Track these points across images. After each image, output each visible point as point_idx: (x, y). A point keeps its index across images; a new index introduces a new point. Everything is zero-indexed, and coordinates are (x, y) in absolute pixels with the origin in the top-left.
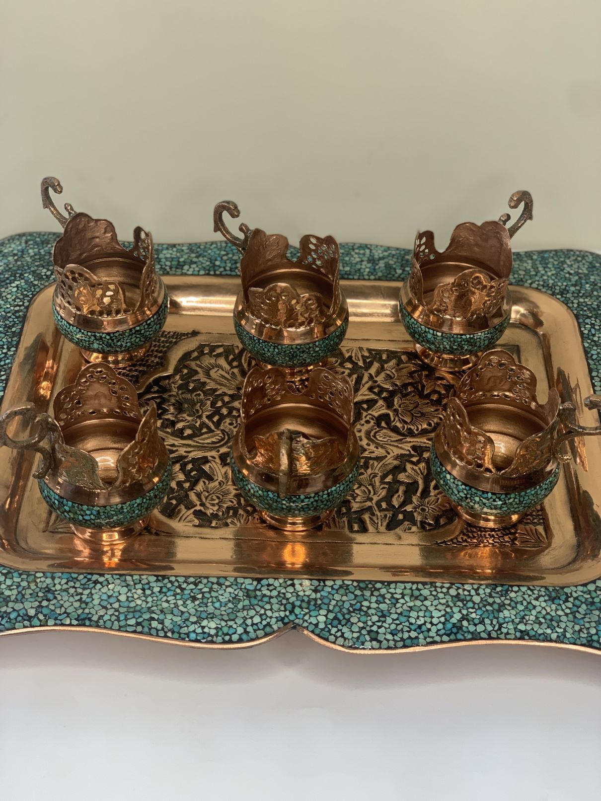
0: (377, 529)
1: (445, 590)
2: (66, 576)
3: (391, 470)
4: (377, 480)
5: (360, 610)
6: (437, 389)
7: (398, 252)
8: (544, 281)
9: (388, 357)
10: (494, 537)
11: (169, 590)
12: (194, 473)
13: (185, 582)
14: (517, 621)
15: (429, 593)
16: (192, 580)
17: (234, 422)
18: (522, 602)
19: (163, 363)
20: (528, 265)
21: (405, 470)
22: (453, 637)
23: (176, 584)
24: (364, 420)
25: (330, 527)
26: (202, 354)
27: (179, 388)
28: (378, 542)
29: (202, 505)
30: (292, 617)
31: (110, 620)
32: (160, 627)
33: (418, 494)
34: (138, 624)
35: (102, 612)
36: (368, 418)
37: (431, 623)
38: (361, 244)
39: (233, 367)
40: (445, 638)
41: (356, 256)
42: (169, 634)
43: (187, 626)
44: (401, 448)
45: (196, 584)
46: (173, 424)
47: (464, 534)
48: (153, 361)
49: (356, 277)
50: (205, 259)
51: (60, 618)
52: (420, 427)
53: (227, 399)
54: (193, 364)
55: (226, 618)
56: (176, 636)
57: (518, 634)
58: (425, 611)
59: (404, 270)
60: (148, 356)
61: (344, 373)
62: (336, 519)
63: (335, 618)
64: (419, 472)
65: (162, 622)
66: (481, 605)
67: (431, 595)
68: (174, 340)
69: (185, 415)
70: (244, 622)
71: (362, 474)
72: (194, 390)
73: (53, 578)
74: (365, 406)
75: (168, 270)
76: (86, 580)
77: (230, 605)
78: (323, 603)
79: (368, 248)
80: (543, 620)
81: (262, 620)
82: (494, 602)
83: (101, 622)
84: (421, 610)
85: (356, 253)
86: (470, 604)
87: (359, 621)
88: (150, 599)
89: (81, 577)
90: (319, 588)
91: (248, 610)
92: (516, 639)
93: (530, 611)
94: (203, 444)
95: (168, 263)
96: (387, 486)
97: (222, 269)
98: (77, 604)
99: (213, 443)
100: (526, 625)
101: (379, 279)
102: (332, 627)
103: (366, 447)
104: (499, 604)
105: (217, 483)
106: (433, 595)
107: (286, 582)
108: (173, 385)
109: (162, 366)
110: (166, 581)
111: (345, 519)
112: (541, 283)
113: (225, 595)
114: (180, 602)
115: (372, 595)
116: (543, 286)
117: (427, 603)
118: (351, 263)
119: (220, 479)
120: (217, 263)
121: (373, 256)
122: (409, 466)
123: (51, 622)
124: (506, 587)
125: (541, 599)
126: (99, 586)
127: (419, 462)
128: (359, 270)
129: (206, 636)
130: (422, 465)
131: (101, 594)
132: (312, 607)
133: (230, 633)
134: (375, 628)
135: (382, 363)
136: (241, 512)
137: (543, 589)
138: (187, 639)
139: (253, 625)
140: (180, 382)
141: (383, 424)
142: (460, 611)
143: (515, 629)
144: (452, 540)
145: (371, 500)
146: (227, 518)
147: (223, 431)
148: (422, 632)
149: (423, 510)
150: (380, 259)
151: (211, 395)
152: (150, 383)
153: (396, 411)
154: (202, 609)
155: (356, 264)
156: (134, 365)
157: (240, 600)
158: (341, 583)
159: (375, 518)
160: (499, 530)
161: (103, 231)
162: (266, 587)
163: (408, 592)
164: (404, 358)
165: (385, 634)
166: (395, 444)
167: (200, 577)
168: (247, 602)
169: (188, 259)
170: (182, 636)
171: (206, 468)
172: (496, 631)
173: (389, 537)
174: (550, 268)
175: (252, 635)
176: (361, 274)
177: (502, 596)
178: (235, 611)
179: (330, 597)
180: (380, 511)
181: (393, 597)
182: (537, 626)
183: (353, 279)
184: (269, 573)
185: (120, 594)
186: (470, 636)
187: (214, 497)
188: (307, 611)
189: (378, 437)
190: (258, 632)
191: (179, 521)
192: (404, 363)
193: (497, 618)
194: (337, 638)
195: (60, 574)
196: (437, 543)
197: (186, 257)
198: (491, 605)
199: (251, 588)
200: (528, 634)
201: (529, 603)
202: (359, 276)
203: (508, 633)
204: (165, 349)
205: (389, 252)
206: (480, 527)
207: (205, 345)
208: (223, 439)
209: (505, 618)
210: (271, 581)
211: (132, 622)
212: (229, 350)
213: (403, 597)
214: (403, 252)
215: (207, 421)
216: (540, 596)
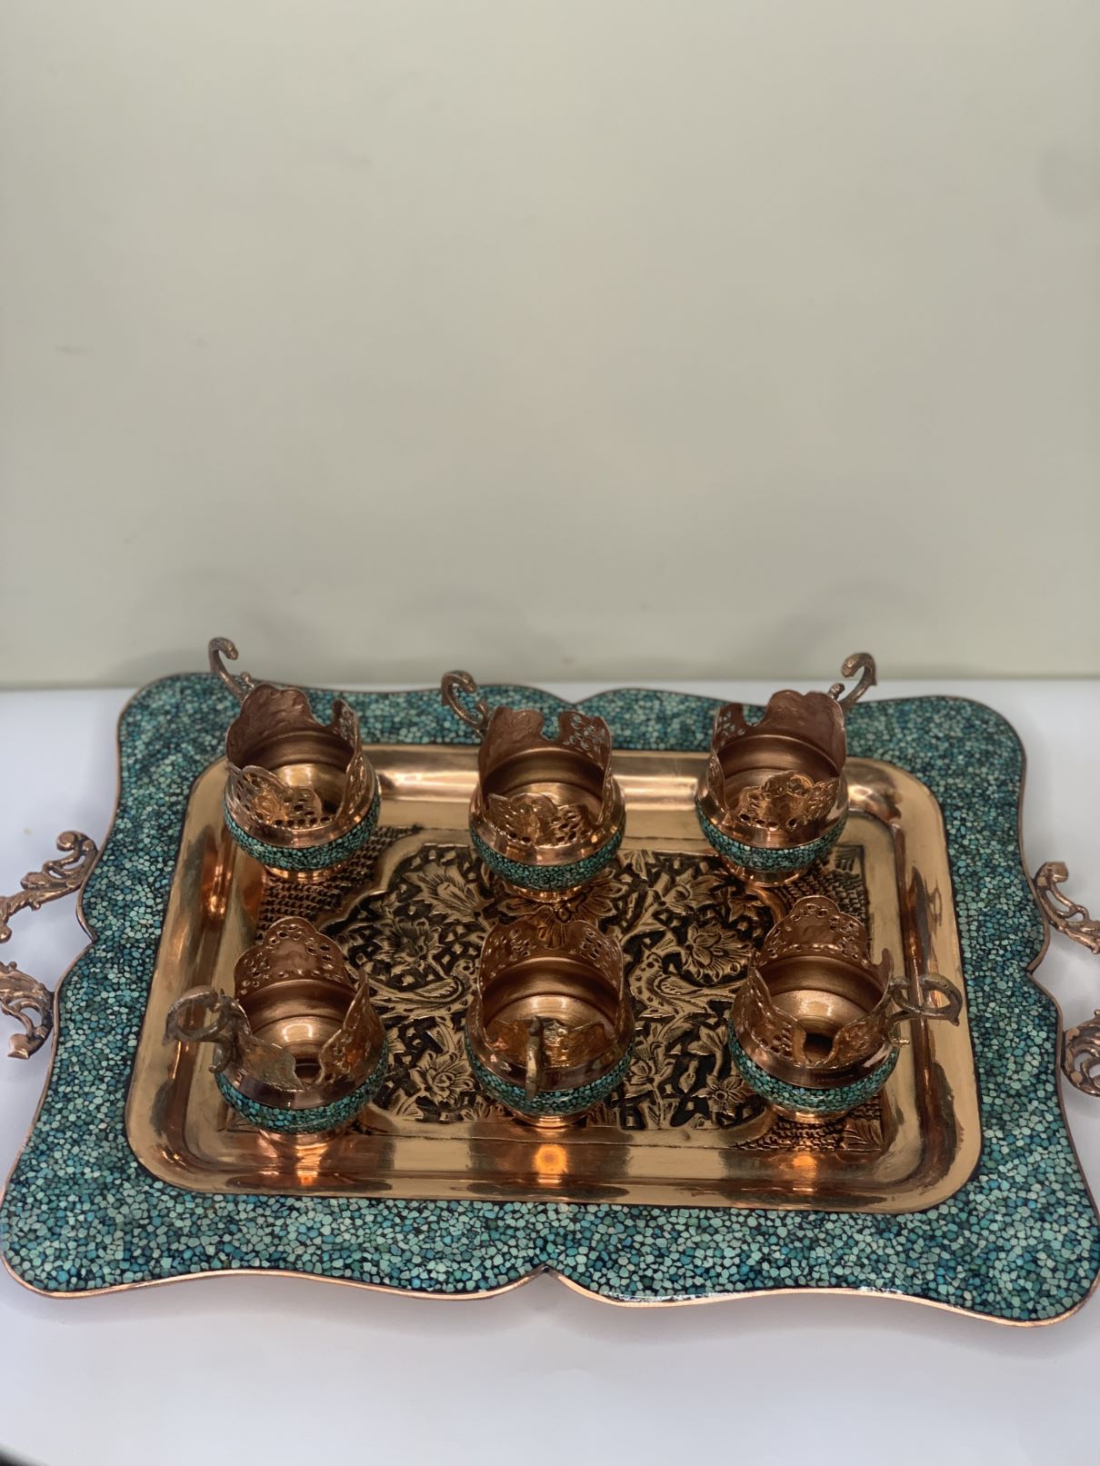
0: (658, 1124)
1: (741, 1219)
2: (252, 1199)
3: (679, 1038)
4: (661, 1051)
5: (631, 1247)
6: (747, 913)
7: (699, 704)
8: (901, 749)
9: (682, 865)
10: (814, 1138)
11: (386, 1219)
12: (418, 1041)
13: (406, 1207)
14: (833, 1262)
15: (721, 1224)
16: (415, 1204)
17: (471, 965)
18: (841, 1235)
19: (373, 877)
20: (880, 724)
21: (698, 1038)
22: (749, 1284)
23: (395, 1211)
24: (646, 962)
25: (595, 1121)
26: (426, 861)
27: (396, 913)
28: (660, 1143)
29: (428, 1089)
30: (544, 1257)
31: (310, 1261)
32: (374, 1270)
33: (715, 1073)
34: (347, 1266)
35: (300, 1250)
36: (651, 960)
37: (722, 1266)
38: (648, 691)
39: (469, 882)
40: (740, 1286)
41: (640, 712)
42: (387, 1281)
43: (410, 1270)
44: (694, 1004)
45: (420, 1211)
46: (388, 967)
47: (774, 1133)
48: (359, 873)
49: (639, 746)
50: (430, 718)
51: (246, 1258)
52: (721, 973)
53: (460, 930)
54: (414, 877)
55: (458, 1258)
56: (395, 1282)
57: (834, 1281)
58: (715, 1249)
59: (706, 734)
60: (352, 864)
61: (620, 890)
62: (605, 1109)
63: (599, 1258)
64: (717, 1040)
65: (376, 1264)
66: (788, 1240)
67: (724, 1226)
68: (388, 840)
69: (404, 955)
70: (482, 1264)
71: (640, 1043)
72: (417, 915)
73: (236, 1204)
74: (647, 941)
75: (379, 735)
76: (278, 1205)
77: (464, 1240)
78: (583, 1237)
79: (658, 698)
80: (866, 1261)
81: (505, 1261)
82: (805, 1236)
83: (299, 1264)
84: (709, 1248)
85: (641, 707)
86: (773, 1240)
87: (630, 1263)
88: (361, 1232)
89: (272, 1201)
90: (579, 1216)
91: (487, 1247)
92: (831, 1286)
93: (851, 1248)
94: (429, 998)
95: (378, 726)
96: (673, 1061)
97: (453, 735)
98: (268, 1240)
99: (443, 996)
100: (844, 1267)
101: (672, 749)
102: (595, 1270)
103: (647, 1003)
104: (811, 1238)
105: (447, 1057)
106: (727, 1227)
107: (536, 1207)
108: (387, 909)
109: (372, 880)
110: (381, 1206)
111: (616, 1109)
112: (897, 753)
113: (457, 1226)
114: (400, 1237)
115: (647, 1226)
116: (899, 758)
117: (718, 1238)
118: (633, 723)
119: (452, 1050)
120: (447, 725)
121: (662, 711)
122: (704, 1031)
123: (235, 1264)
124: (821, 1215)
125: (867, 1232)
126: (295, 1214)
127: (717, 1025)
128: (644, 734)
129: (433, 1283)
130: (722, 1029)
131: (297, 1224)
132: (569, 1244)
133: (464, 1279)
134: (649, 1273)
135: (674, 874)
136: (479, 1099)
137: (869, 1218)
138: (409, 1287)
139: (493, 1267)
140: (397, 904)
141: (672, 968)
142: (760, 1250)
143: (830, 1273)
144: (757, 1141)
145: (651, 1081)
146: (461, 1109)
147: (456, 979)
148: (710, 1278)
149: (721, 1096)
150: (675, 716)
151: (439, 923)
152: (356, 907)
153: (689, 948)
154: (427, 1246)
155: (640, 724)
156: (334, 879)
157: (476, 1234)
158: (608, 1209)
159: (655, 1108)
160: (820, 1126)
161: (291, 702)
162: (510, 1215)
163: (693, 1221)
164: (703, 866)
165: (662, 1281)
166: (687, 998)
167: (425, 1201)
168: (485, 1237)
169: (405, 718)
170: (403, 1283)
171: (432, 1033)
172: (805, 1276)
173: (674, 1136)
174: (909, 729)
175: (493, 1282)
176: (647, 742)
177: (815, 1227)
178: (470, 1248)
179: (593, 1228)
180: (663, 1098)
181: (673, 1229)
182: (859, 1269)
183: (636, 749)
184: (514, 1193)
185: (322, 1225)
186: (771, 1283)
187: (444, 1078)
188: (563, 1248)
189: (663, 988)
190: (500, 1277)
191: (398, 1113)
192: (702, 874)
193: (807, 1259)
194: (600, 1285)
195: (245, 1197)
196: (737, 1146)
197: (402, 714)
198: (800, 1240)
199: (491, 1215)
200: (846, 1281)
201: (851, 1237)
202: (644, 744)
203: (820, 1279)
204: (376, 853)
205: (687, 704)
206: (796, 1123)
207: (429, 848)
208: (455, 991)
209: (818, 1258)
210: (517, 1206)
211: (339, 1263)
212: (464, 855)
213: (687, 1230)
214: (706, 705)
215: (434, 963)
216: (864, 1227)
